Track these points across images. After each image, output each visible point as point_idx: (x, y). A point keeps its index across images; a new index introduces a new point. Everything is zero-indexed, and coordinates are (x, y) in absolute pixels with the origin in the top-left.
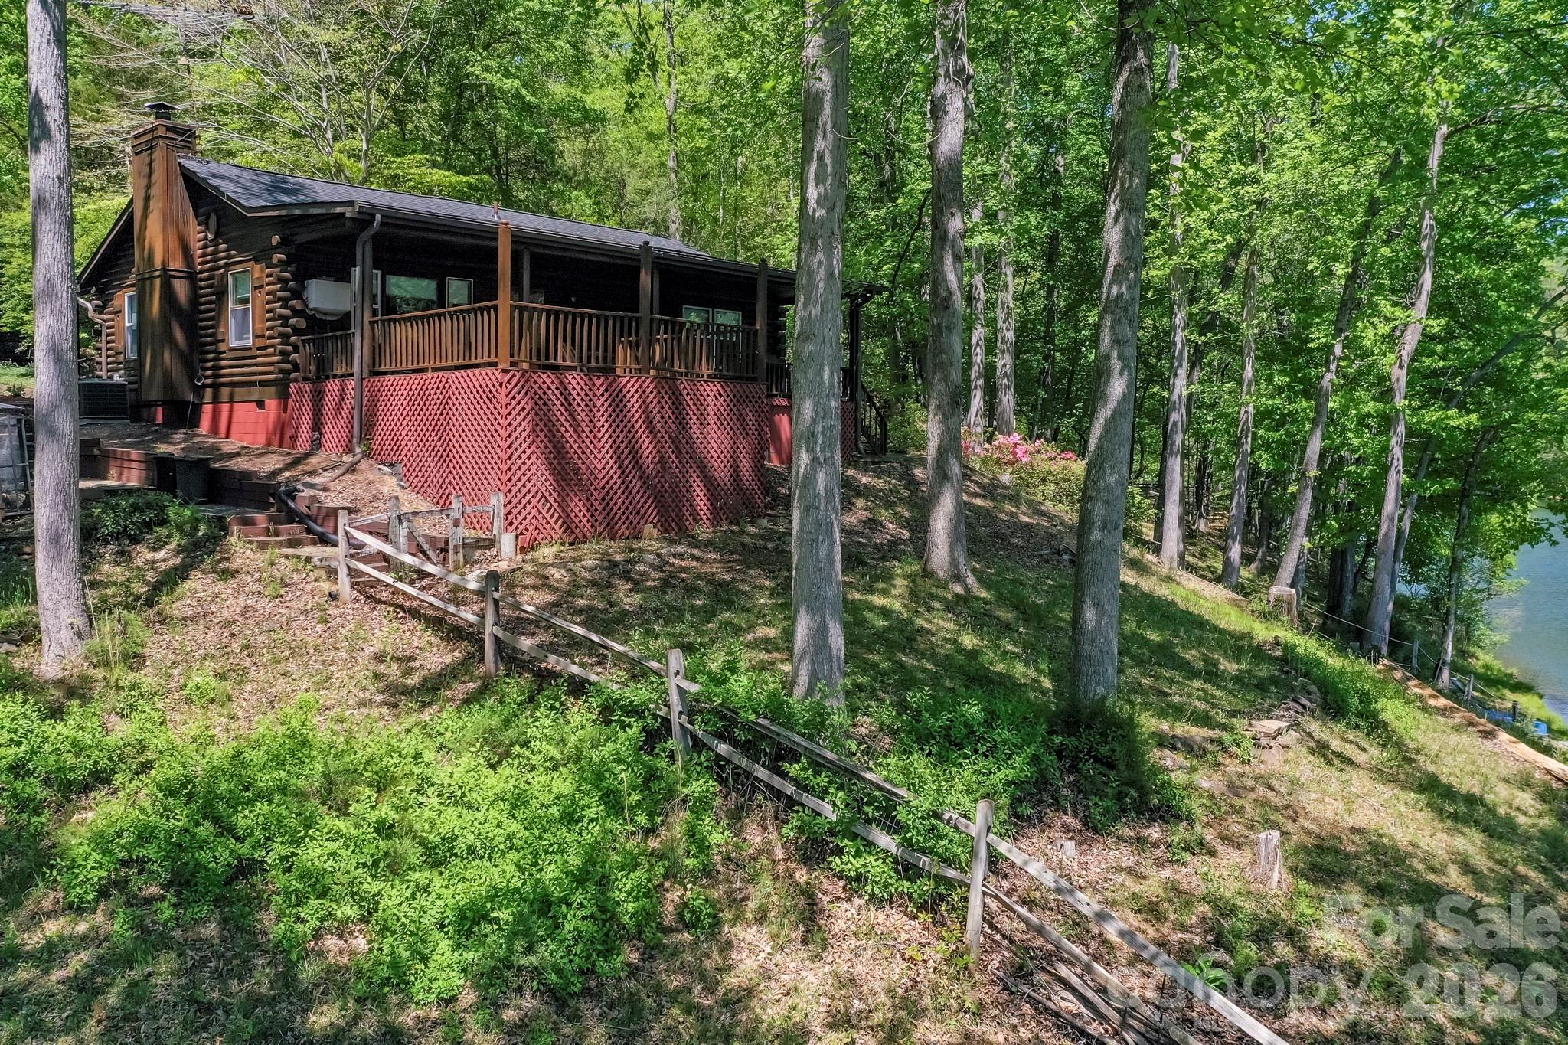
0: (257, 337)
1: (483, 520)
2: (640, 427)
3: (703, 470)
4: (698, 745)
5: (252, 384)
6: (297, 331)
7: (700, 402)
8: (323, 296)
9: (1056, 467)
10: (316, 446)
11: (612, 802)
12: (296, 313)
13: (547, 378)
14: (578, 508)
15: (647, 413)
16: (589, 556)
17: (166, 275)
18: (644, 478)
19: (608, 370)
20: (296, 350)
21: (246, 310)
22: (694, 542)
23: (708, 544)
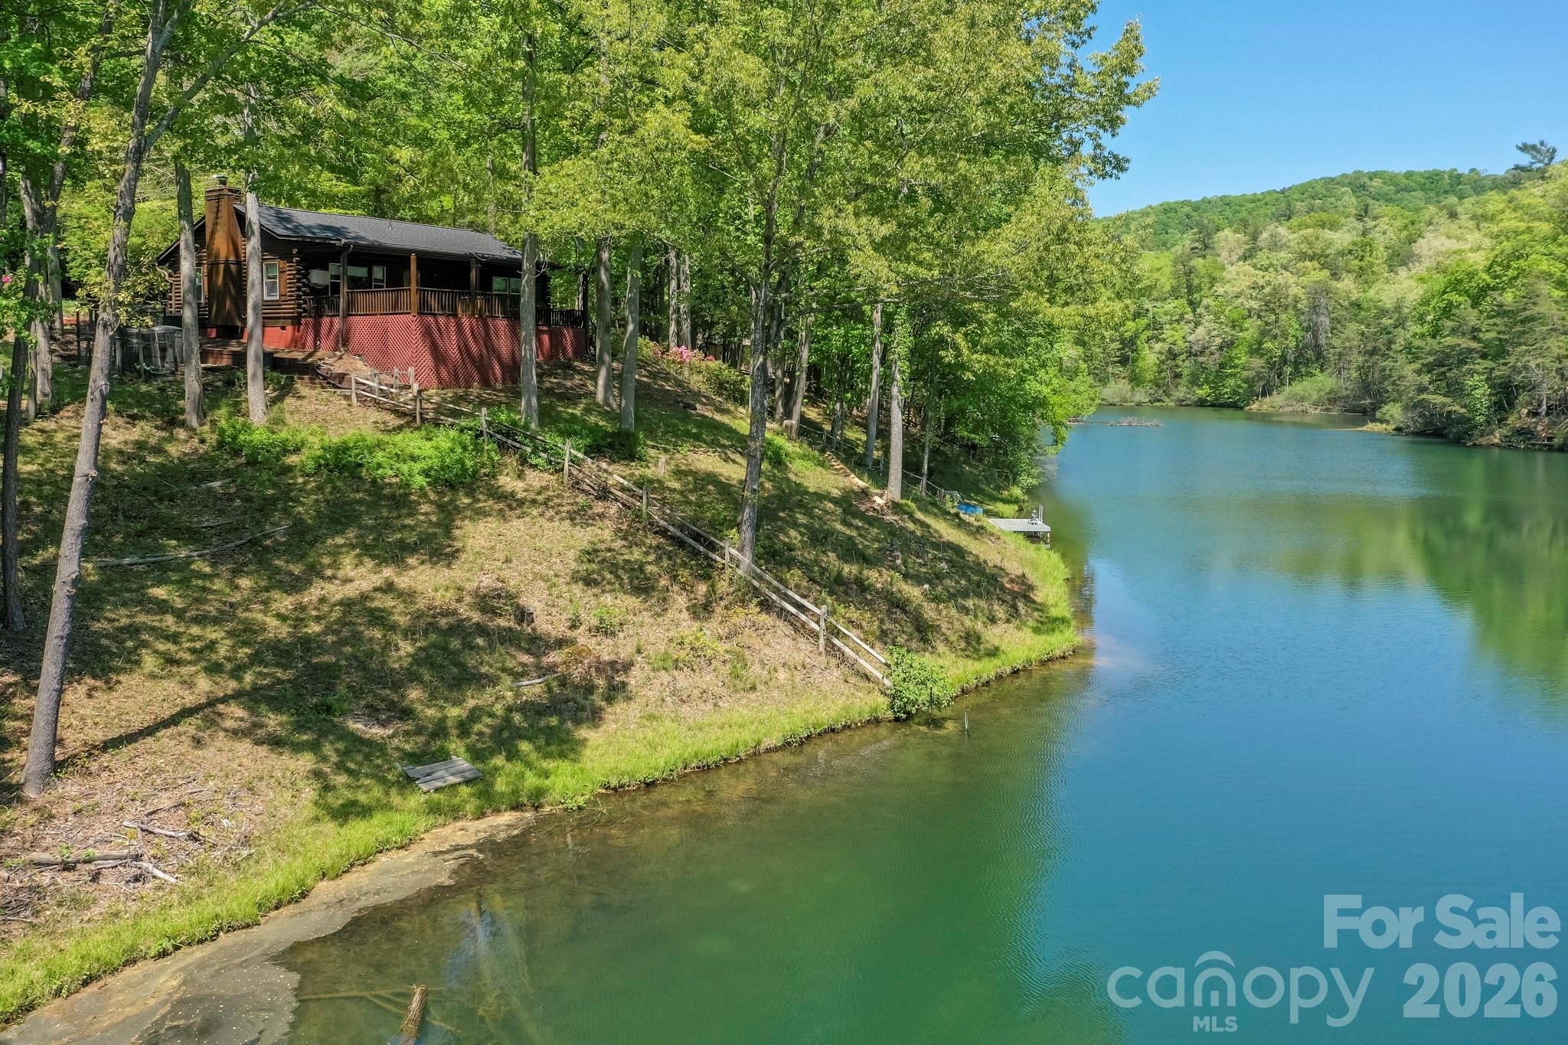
0: (281, 295)
1: (405, 376)
2: (471, 340)
3: (500, 360)
4: (491, 436)
5: (280, 318)
6: (305, 294)
7: (496, 329)
8: (318, 277)
9: (703, 364)
10: (316, 348)
11: (465, 448)
12: (305, 285)
13: (430, 319)
14: (444, 373)
15: (472, 331)
16: (450, 393)
17: (227, 262)
18: (473, 362)
19: (455, 315)
20: (305, 303)
21: (275, 283)
22: (495, 390)
23: (501, 391)
